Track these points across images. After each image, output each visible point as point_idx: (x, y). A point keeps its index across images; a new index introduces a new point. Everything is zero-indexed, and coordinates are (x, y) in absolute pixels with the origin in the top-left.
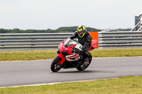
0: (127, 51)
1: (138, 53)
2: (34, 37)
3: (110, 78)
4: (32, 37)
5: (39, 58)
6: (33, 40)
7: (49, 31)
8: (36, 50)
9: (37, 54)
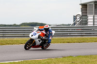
0: (68, 39)
1: (76, 41)
2: (5, 29)
3: (56, 58)
4: (3, 29)
5: (8, 44)
6: (4, 32)
7: (15, 25)
8: (6, 39)
9: (7, 41)
